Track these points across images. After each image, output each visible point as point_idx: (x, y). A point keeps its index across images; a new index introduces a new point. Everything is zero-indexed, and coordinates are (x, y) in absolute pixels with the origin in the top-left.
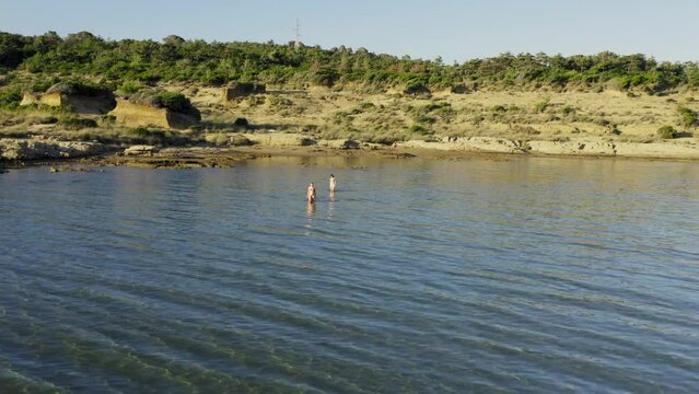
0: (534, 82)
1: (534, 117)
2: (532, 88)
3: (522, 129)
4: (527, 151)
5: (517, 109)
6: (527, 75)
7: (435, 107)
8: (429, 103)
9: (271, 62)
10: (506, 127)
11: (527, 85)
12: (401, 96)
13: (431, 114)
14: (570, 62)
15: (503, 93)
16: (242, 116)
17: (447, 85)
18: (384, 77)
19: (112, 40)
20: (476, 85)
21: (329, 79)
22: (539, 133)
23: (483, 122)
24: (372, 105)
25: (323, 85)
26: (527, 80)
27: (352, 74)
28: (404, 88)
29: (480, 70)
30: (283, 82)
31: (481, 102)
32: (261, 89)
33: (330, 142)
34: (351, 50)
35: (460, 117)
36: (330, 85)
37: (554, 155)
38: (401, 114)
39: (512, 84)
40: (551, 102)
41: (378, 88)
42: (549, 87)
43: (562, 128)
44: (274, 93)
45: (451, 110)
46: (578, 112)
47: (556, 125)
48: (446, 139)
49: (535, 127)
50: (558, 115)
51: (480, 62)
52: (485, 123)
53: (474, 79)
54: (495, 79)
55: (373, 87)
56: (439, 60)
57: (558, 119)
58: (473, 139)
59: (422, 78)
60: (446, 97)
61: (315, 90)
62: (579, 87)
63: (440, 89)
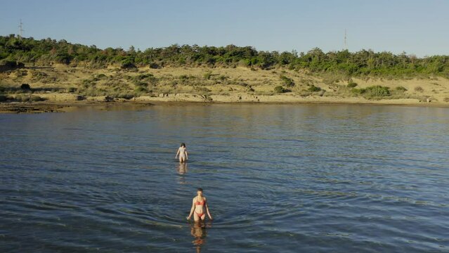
0: (197, 62)
1: (206, 82)
2: (196, 65)
3: (201, 89)
4: (211, 101)
5: (193, 77)
6: (192, 58)
7: (144, 77)
8: (138, 74)
10: (191, 88)
11: (193, 64)
12: (120, 70)
13: (143, 81)
14: (212, 51)
15: (180, 68)
17: (147, 63)
18: (104, 58)
20: (163, 64)
21: (66, 59)
22: (210, 91)
24: (104, 75)
25: (63, 63)
26: (192, 61)
27: (79, 56)
28: (121, 65)
29: (161, 56)
30: (34, 61)
31: (171, 73)
32: (22, 65)
33: (94, 98)
35: (162, 82)
36: (68, 63)
37: (228, 103)
38: (125, 81)
39: (185, 63)
40: (212, 73)
41: (101, 65)
42: (206, 65)
43: (223, 88)
44: (32, 68)
45: (154, 78)
46: (228, 79)
47: (219, 87)
48: (161, 95)
49: (208, 87)
50: (219, 81)
52: (179, 86)
53: (161, 60)
54: (174, 60)
55: (97, 64)
56: (133, 48)
57: (219, 83)
58: (178, 95)
59: (131, 60)
60: (147, 71)
61: (58, 66)
62: (222, 65)
63: (143, 66)
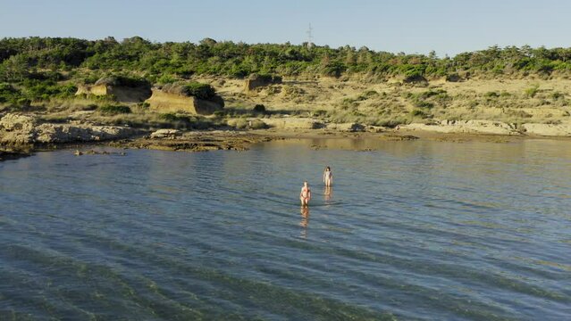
0: (522, 71)
1: (525, 101)
2: (520, 76)
3: (514, 113)
4: (523, 133)
5: (508, 94)
6: (515, 65)
7: (432, 94)
8: (426, 90)
9: (287, 58)
10: (499, 110)
11: (515, 74)
12: (401, 85)
13: (429, 100)
14: (553, 54)
15: (494, 81)
16: (261, 103)
17: (442, 75)
18: (385, 69)
19: (157, 42)
20: (468, 74)
21: (337, 71)
22: (531, 116)
23: (478, 107)
24: (375, 92)
25: (332, 76)
26: (515, 69)
27: (357, 66)
28: (404, 78)
29: (470, 62)
30: (297, 74)
31: (474, 89)
32: (278, 80)
33: (338, 125)
34: (354, 48)
35: (455, 103)
36: (338, 76)
37: (550, 137)
38: (402, 100)
39: (502, 73)
40: (540, 88)
41: (379, 78)
42: (536, 75)
43: (552, 111)
44: (289, 83)
45: (447, 96)
46: (566, 97)
47: (547, 109)
48: (445, 122)
49: (527, 111)
50: (548, 100)
51: (470, 54)
52: (480, 108)
53: (466, 69)
54: (486, 69)
55: (375, 77)
56: (433, 53)
57: (548, 103)
58: (470, 122)
59: (419, 70)
60: (441, 85)
61: (325, 81)
62: (564, 75)
63: (435, 78)
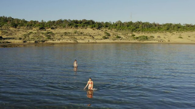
1: (74, 35)
3: (73, 38)
4: (77, 42)
5: (69, 33)
6: (68, 25)
7: (49, 33)
8: (46, 32)
10: (69, 37)
11: (69, 27)
12: (38, 30)
14: (76, 22)
15: (63, 29)
17: (50, 27)
18: (31, 25)
24: (32, 32)
25: (14, 27)
28: (39, 28)
29: (55, 24)
31: (60, 31)
35: (56, 35)
36: (16, 27)
37: (84, 43)
38: (41, 35)
39: (65, 27)
40: (77, 31)
41: (30, 28)
42: (74, 28)
45: (53, 34)
46: (84, 33)
47: (80, 37)
48: (57, 40)
49: (76, 37)
50: (80, 34)
51: (55, 21)
52: (64, 36)
53: (55, 26)
54: (61, 26)
55: (29, 28)
57: (80, 35)
58: (64, 40)
59: (43, 26)
60: (50, 30)
62: (81, 28)
63: (48, 28)
